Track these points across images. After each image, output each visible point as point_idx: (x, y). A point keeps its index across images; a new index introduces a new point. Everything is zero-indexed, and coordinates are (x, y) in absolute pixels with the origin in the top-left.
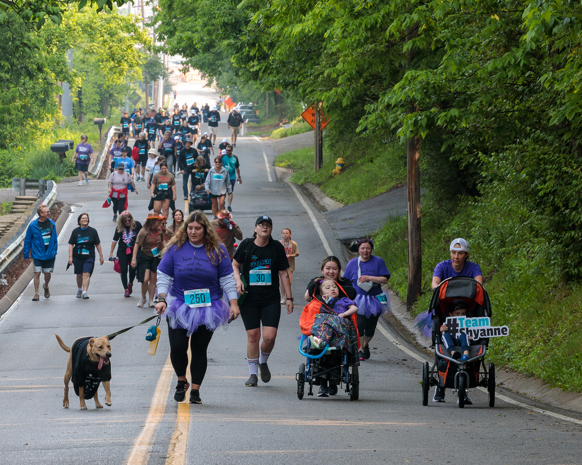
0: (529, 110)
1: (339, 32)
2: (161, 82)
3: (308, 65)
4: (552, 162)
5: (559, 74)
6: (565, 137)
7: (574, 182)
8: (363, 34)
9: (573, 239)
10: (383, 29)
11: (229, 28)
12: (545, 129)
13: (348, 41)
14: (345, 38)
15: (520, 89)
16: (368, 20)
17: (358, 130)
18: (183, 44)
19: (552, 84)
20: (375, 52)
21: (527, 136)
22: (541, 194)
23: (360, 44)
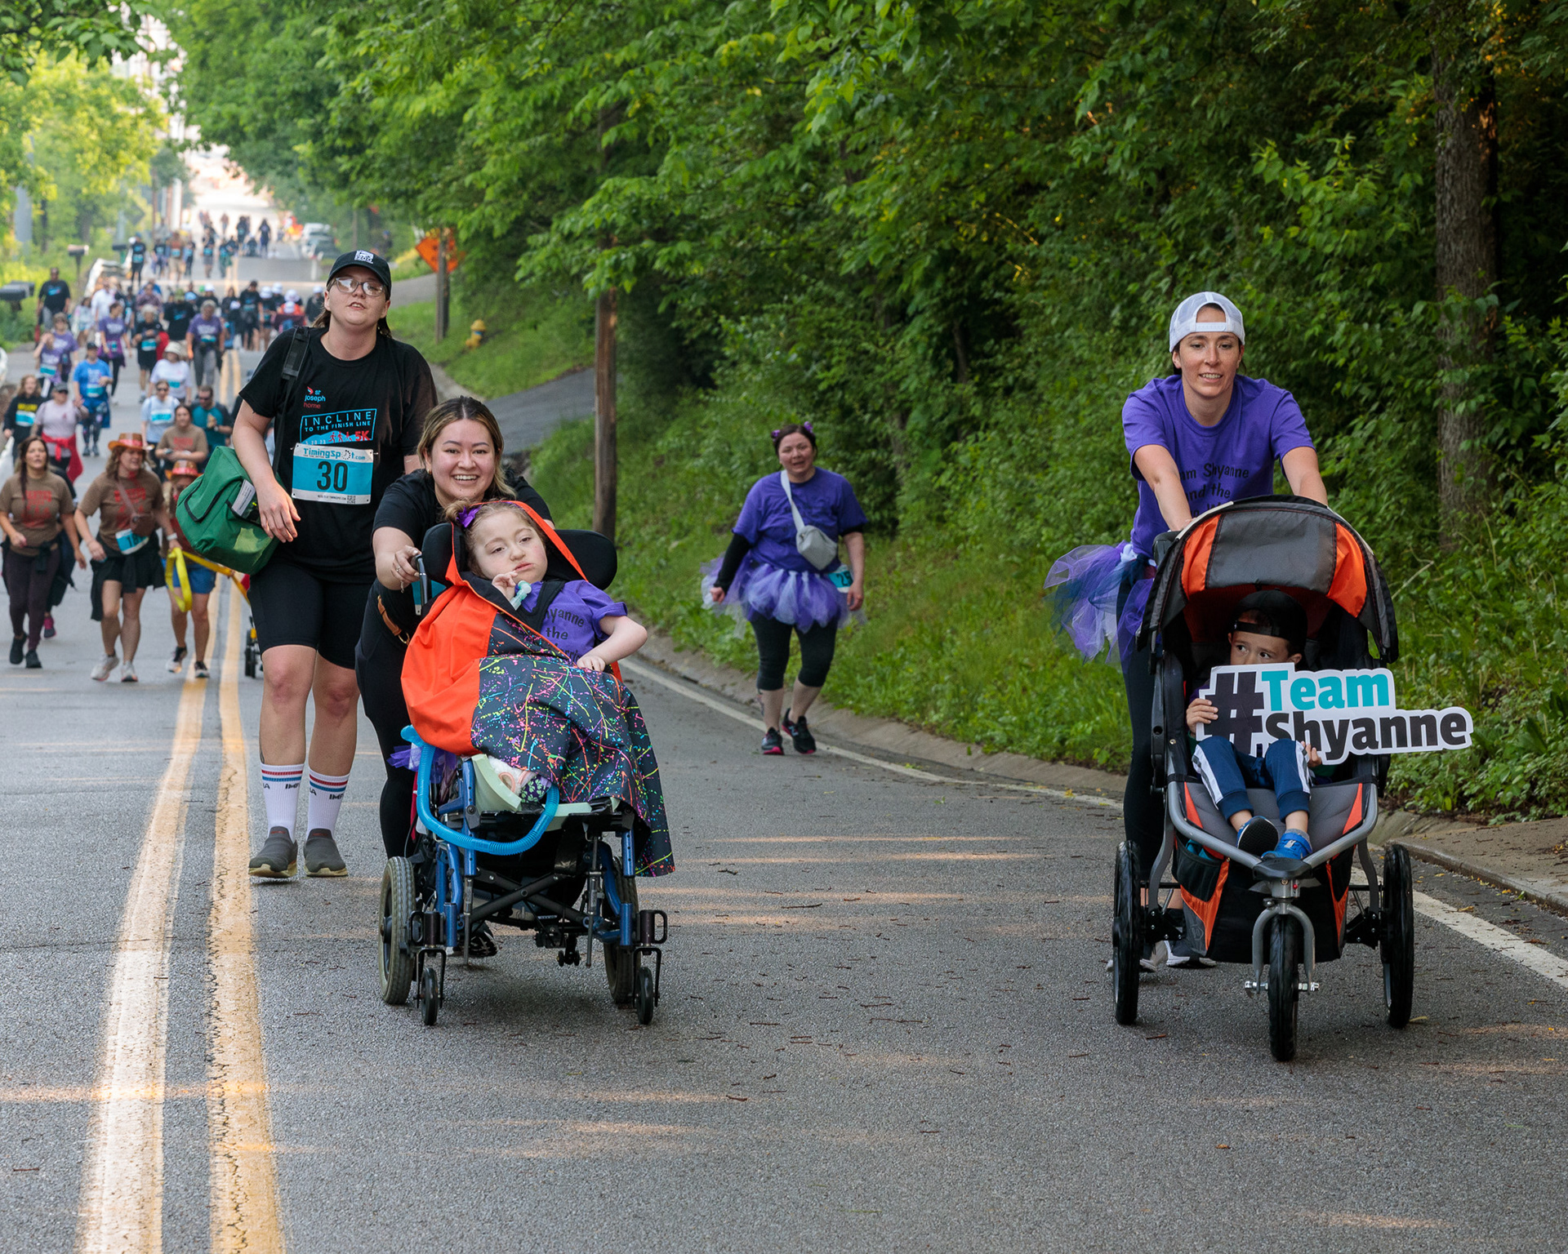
0: (805, 248)
1: (488, 111)
2: (178, 187)
3: (434, 165)
4: (842, 335)
5: (857, 188)
6: (864, 294)
7: (878, 368)
8: (529, 115)
9: (872, 463)
10: (563, 108)
11: (301, 100)
12: (832, 280)
13: (505, 127)
14: (497, 121)
15: (791, 212)
16: (539, 93)
17: (519, 276)
18: (222, 125)
19: (846, 206)
20: (548, 147)
21: (802, 290)
22: (822, 386)
23: (524, 134)
